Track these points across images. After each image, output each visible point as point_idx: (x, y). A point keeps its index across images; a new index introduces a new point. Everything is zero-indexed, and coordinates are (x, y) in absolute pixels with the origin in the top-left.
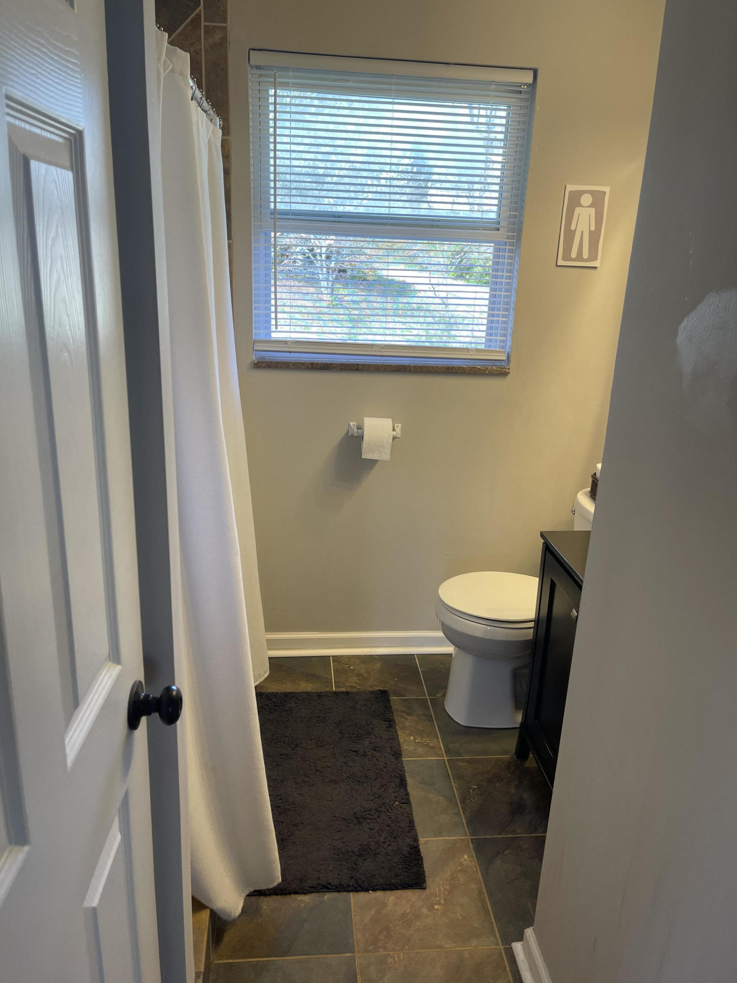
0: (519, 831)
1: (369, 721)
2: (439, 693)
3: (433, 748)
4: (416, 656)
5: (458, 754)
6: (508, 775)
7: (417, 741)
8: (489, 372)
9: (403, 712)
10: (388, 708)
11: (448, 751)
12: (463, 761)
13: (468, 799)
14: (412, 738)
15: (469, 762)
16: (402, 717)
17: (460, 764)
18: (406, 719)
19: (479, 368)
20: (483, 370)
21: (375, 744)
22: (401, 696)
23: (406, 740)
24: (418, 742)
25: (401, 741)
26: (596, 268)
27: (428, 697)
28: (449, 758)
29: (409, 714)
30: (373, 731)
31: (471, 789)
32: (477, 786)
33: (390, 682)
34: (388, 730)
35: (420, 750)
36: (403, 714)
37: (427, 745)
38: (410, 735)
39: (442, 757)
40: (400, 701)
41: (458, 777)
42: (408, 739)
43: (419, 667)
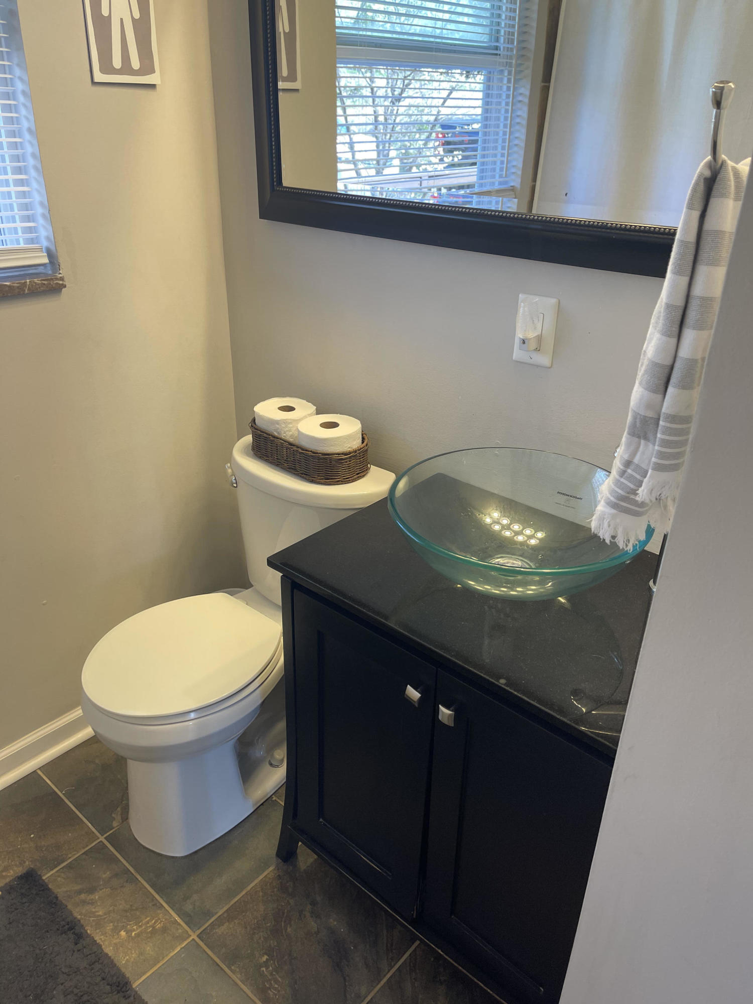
0: (363, 990)
1: (38, 951)
2: (114, 819)
3: (164, 930)
4: (39, 772)
5: (208, 914)
6: (292, 902)
7: (133, 934)
8: (29, 289)
9: (80, 892)
10: (53, 903)
11: (189, 919)
12: (220, 921)
13: (269, 988)
14: (123, 933)
15: (230, 916)
16: (84, 902)
17: (220, 931)
18: (92, 903)
19: (9, 286)
20: (18, 287)
21: (76, 991)
22: (59, 864)
23: (115, 944)
24: (138, 935)
25: (109, 950)
26: (153, 86)
27: (102, 839)
28: (198, 932)
29: (92, 890)
30: (56, 966)
31: (261, 966)
32: (266, 954)
33: (26, 846)
34: (80, 946)
35: (149, 949)
36: (83, 896)
37: (154, 932)
38: (116, 930)
39: (187, 938)
40: (63, 875)
41: (232, 958)
42: (118, 941)
43: (56, 790)
